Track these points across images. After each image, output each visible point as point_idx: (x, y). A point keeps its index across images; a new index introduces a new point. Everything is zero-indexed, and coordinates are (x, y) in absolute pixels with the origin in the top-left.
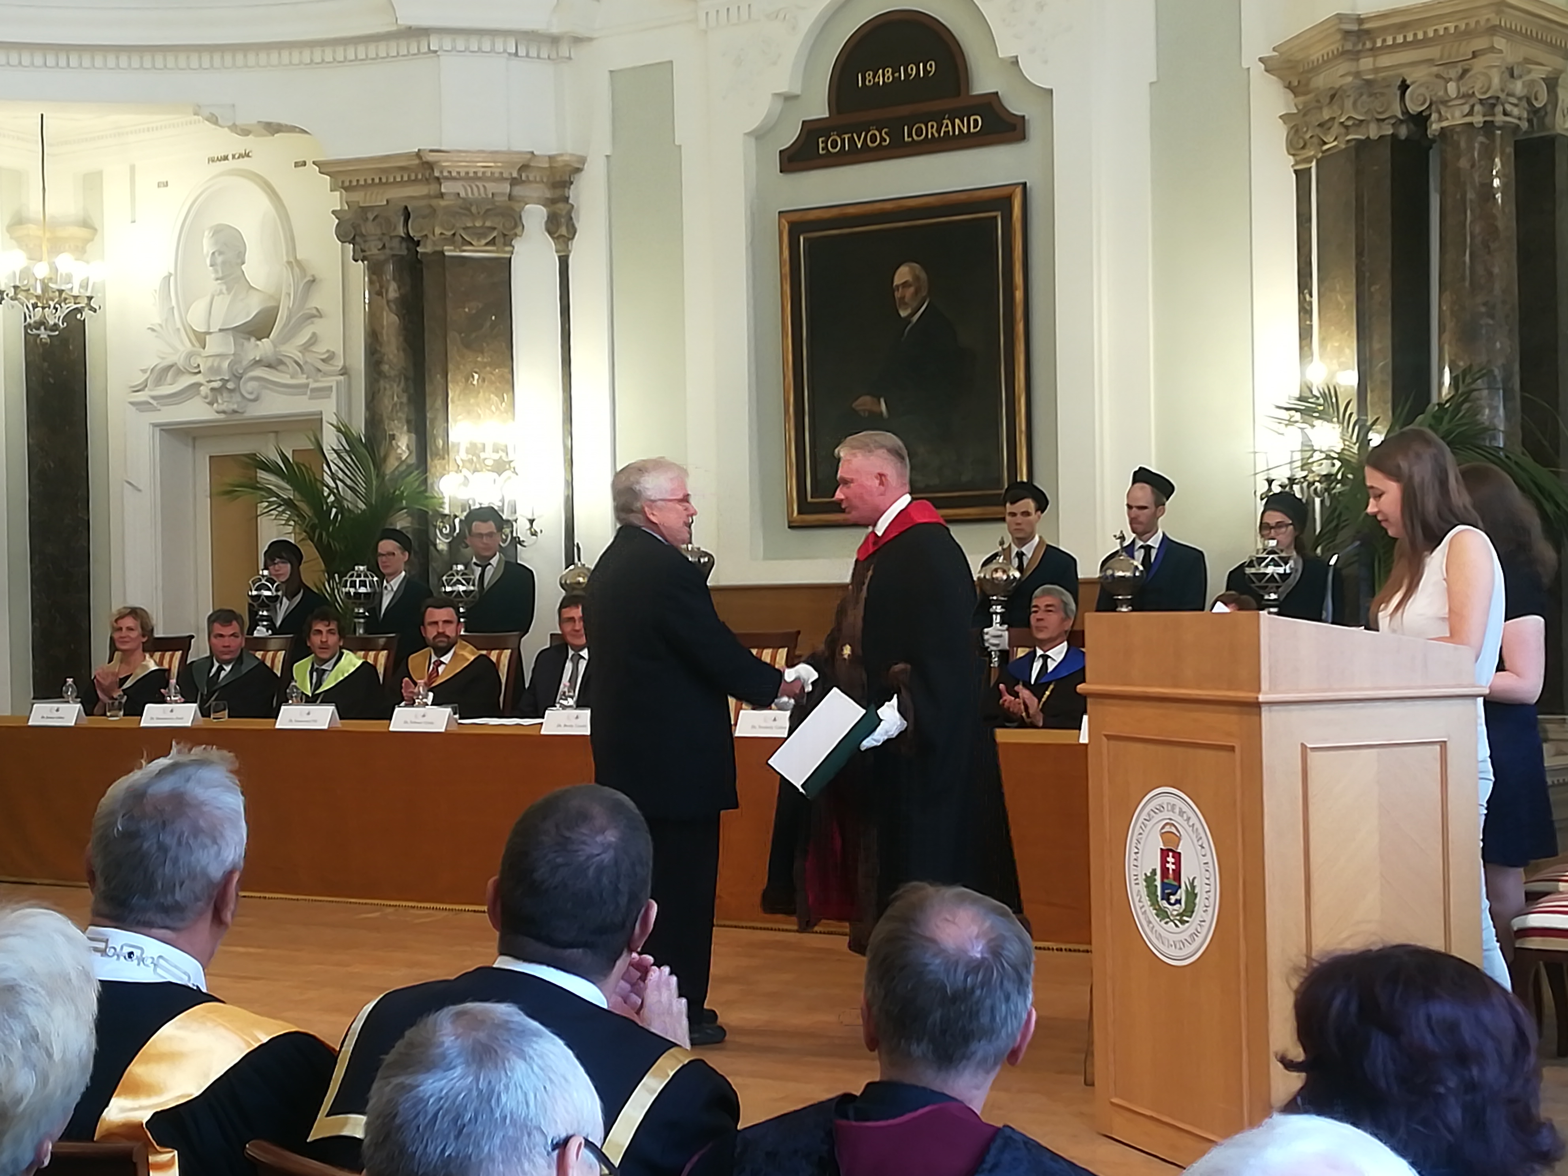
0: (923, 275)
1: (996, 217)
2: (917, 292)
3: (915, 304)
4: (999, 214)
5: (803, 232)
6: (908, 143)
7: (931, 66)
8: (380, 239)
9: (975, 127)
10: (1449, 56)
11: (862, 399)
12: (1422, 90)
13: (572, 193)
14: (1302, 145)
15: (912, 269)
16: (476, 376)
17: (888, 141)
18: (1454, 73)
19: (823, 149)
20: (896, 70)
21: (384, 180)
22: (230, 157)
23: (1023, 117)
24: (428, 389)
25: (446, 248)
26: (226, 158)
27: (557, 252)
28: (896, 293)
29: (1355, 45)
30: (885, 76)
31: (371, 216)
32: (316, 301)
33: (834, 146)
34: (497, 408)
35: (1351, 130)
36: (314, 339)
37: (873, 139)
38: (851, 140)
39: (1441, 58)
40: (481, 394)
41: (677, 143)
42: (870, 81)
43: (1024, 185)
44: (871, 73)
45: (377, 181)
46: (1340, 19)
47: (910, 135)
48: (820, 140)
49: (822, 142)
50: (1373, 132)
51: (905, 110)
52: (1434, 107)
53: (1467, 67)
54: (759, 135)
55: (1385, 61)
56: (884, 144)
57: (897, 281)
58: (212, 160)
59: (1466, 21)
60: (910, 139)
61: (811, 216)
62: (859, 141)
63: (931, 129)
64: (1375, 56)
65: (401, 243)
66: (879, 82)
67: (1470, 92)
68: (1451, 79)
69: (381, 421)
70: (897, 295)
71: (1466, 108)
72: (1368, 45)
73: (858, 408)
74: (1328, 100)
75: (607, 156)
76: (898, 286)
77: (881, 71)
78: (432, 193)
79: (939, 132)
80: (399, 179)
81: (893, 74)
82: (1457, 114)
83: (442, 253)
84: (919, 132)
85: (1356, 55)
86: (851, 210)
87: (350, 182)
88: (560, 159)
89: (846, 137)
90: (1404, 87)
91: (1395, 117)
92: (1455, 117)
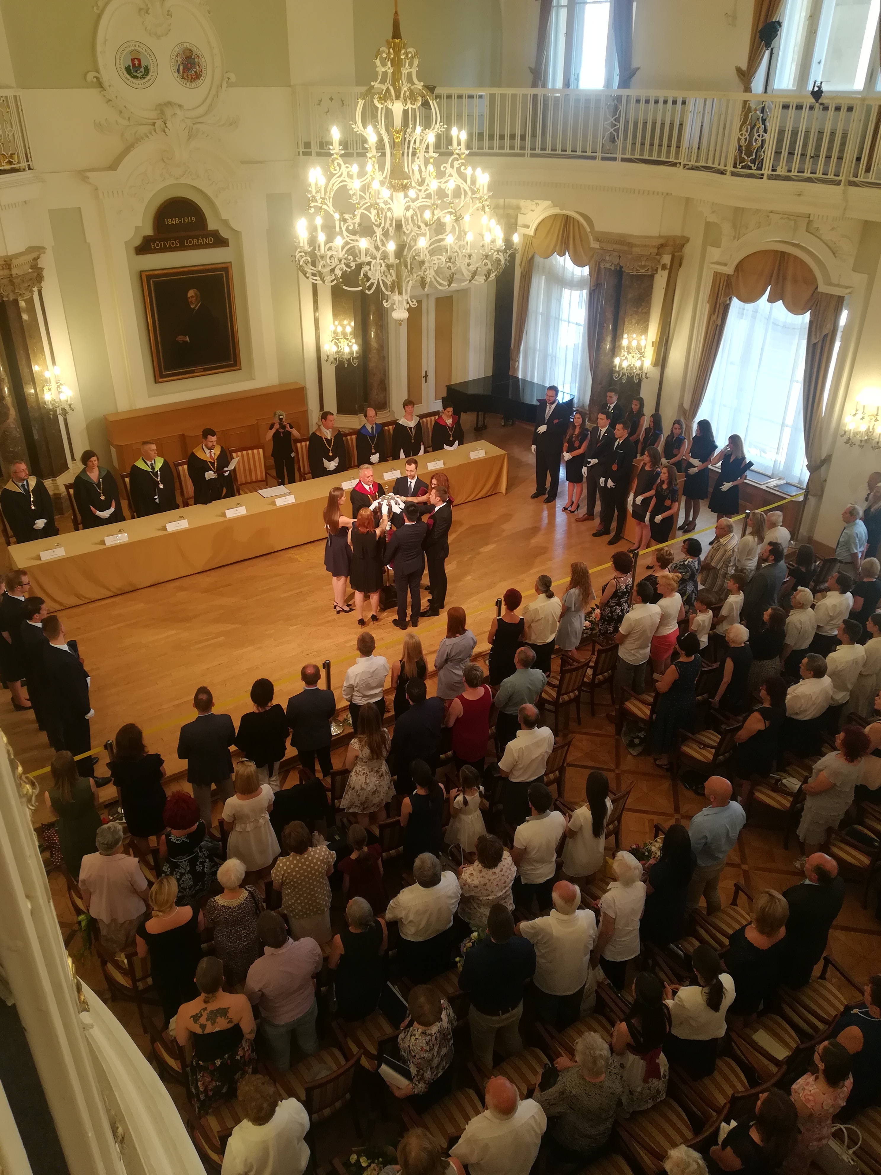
0: (198, 293)
1: (223, 274)
2: (196, 299)
3: (196, 303)
4: (224, 272)
5: (150, 279)
6: (186, 246)
7: (192, 218)
9: (210, 241)
11: (180, 337)
13: (39, 262)
15: (194, 291)
16: (35, 348)
17: (179, 244)
19: (153, 247)
23: (228, 239)
25: (19, 298)
30: (176, 221)
33: (158, 245)
37: (173, 243)
38: (164, 243)
40: (38, 355)
41: (87, 242)
42: (170, 222)
43: (231, 262)
44: (170, 219)
47: (187, 243)
49: (152, 244)
51: (184, 234)
56: (177, 246)
57: (189, 295)
61: (154, 272)
62: (167, 244)
63: (195, 241)
66: (173, 223)
70: (189, 300)
73: (178, 340)
75: (52, 245)
76: (189, 297)
77: (174, 219)
79: (198, 243)
81: (179, 220)
83: (17, 300)
84: (190, 242)
86: (171, 271)
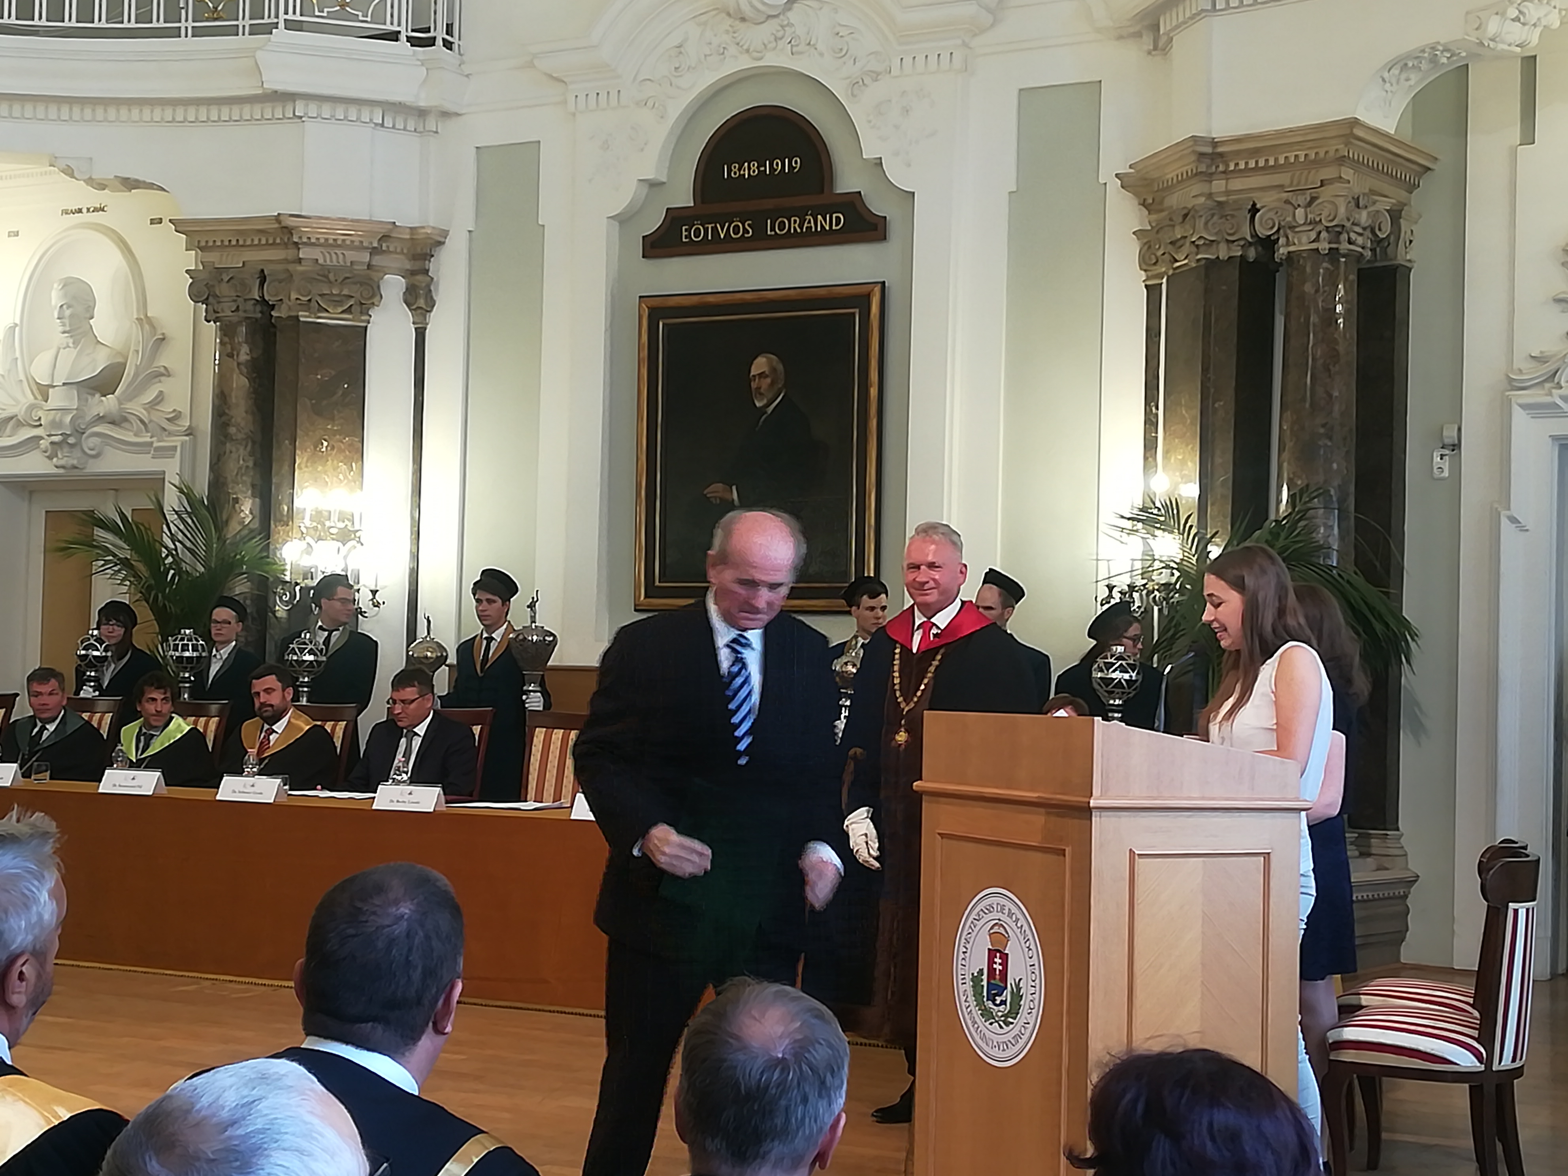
0: (780, 367)
1: (854, 314)
2: (772, 384)
3: (770, 395)
4: (857, 311)
5: (663, 318)
6: (771, 235)
7: (796, 162)
8: (235, 301)
9: (837, 225)
10: (1298, 184)
11: (713, 487)
12: (1271, 215)
13: (432, 266)
14: (1154, 261)
15: (770, 361)
16: (325, 444)
17: (751, 233)
18: (1302, 200)
19: (686, 237)
20: (762, 164)
21: (241, 243)
22: (84, 210)
23: (885, 217)
24: (275, 454)
25: (300, 313)
26: (80, 211)
27: (414, 323)
28: (752, 383)
29: (1209, 167)
30: (749, 170)
31: (226, 279)
32: (163, 361)
33: (697, 235)
34: (345, 477)
35: (1201, 249)
36: (160, 398)
37: (736, 230)
38: (714, 229)
39: (1291, 185)
40: (329, 463)
41: (540, 223)
42: (735, 173)
43: (884, 283)
44: (737, 166)
45: (234, 243)
46: (1195, 141)
47: (773, 229)
48: (684, 228)
49: (686, 230)
50: (1223, 253)
51: (769, 204)
52: (1281, 231)
53: (1314, 195)
54: (623, 220)
55: (1237, 184)
56: (746, 235)
57: (754, 371)
58: (66, 212)
59: (1315, 151)
60: (773, 233)
61: (672, 302)
62: (722, 230)
63: (794, 224)
64: (1227, 179)
65: (255, 305)
66: (744, 175)
67: (1318, 219)
68: (1299, 206)
69: (225, 484)
70: (754, 385)
71: (1313, 235)
72: (1221, 168)
73: (708, 496)
74: (1181, 219)
75: (470, 231)
76: (754, 376)
77: (746, 164)
78: (289, 258)
79: (801, 228)
80: (256, 242)
81: (758, 168)
82: (1304, 239)
83: (297, 317)
84: (782, 226)
85: (1209, 177)
86: (711, 299)
87: (207, 242)
88: (423, 231)
89: (710, 226)
90: (1254, 210)
91: (1245, 239)
92: (1302, 243)
